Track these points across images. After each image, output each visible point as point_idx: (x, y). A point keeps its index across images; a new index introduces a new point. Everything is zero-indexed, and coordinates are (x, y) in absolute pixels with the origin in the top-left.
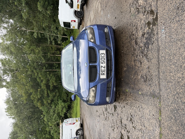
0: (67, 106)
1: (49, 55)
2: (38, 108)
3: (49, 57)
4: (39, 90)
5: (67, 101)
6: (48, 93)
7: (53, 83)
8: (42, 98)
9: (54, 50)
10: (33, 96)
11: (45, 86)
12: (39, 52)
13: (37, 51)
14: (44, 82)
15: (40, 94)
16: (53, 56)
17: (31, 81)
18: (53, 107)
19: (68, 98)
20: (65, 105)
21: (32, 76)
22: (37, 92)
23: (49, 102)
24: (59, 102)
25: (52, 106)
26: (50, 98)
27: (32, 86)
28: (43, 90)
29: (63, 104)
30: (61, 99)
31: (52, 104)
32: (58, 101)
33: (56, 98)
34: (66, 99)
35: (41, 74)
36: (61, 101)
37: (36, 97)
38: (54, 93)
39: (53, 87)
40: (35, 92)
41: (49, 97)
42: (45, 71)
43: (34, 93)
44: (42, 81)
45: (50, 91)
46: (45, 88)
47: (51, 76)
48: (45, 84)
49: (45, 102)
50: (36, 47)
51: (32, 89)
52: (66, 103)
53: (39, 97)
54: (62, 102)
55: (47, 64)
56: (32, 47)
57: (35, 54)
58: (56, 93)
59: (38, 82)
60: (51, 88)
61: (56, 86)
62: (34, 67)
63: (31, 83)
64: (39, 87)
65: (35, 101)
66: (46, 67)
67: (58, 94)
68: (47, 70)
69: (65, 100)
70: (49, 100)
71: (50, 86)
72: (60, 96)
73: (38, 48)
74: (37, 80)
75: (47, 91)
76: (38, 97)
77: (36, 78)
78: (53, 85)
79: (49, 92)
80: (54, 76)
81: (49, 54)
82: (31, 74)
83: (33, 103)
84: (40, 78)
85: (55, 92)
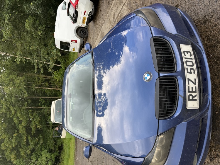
0: (54, 158)
1: (34, 87)
2: (10, 161)
3: (34, 89)
4: (15, 135)
5: (54, 151)
6: (27, 140)
7: (36, 125)
8: (19, 147)
9: (41, 80)
10: (4, 145)
11: (25, 129)
12: (20, 84)
13: (18, 81)
14: (23, 124)
15: (16, 141)
16: (40, 88)
17: (4, 122)
18: (34, 160)
19: (56, 146)
20: (51, 157)
21: (6, 116)
22: (12, 138)
23: (29, 152)
24: (43, 153)
25: (32, 158)
26: (30, 147)
27: (5, 130)
28: (21, 135)
29: (48, 155)
30: (45, 149)
31: (32, 155)
32: (41, 150)
33: (39, 146)
34: (53, 149)
35: (20, 113)
36: (46, 151)
37: (10, 146)
38: (37, 140)
39: (35, 130)
40: (9, 138)
41: (29, 145)
42: (26, 109)
43: (7, 139)
44: (21, 122)
45: (30, 136)
46: (24, 132)
47: (34, 115)
48: (25, 126)
49: (22, 153)
50: (17, 77)
51: (5, 134)
52: (53, 154)
53: (14, 145)
54: (48, 152)
55: (29, 98)
56: (11, 76)
57: (15, 85)
58: (39, 140)
59: (15, 124)
60: (32, 132)
61: (40, 129)
62: (10, 103)
63: (4, 125)
64: (16, 131)
65: (7, 151)
66: (28, 104)
67: (42, 141)
68: (29, 108)
69: (51, 150)
70: (28, 149)
71: (32, 129)
72: (45, 143)
73: (20, 78)
74: (13, 121)
75: (27, 137)
76: (12, 146)
77: (12, 118)
78: (36, 127)
79: (29, 138)
80: (39, 115)
81: (34, 85)
82: (6, 113)
83: (3, 154)
84: (18, 118)
85: (38, 137)
